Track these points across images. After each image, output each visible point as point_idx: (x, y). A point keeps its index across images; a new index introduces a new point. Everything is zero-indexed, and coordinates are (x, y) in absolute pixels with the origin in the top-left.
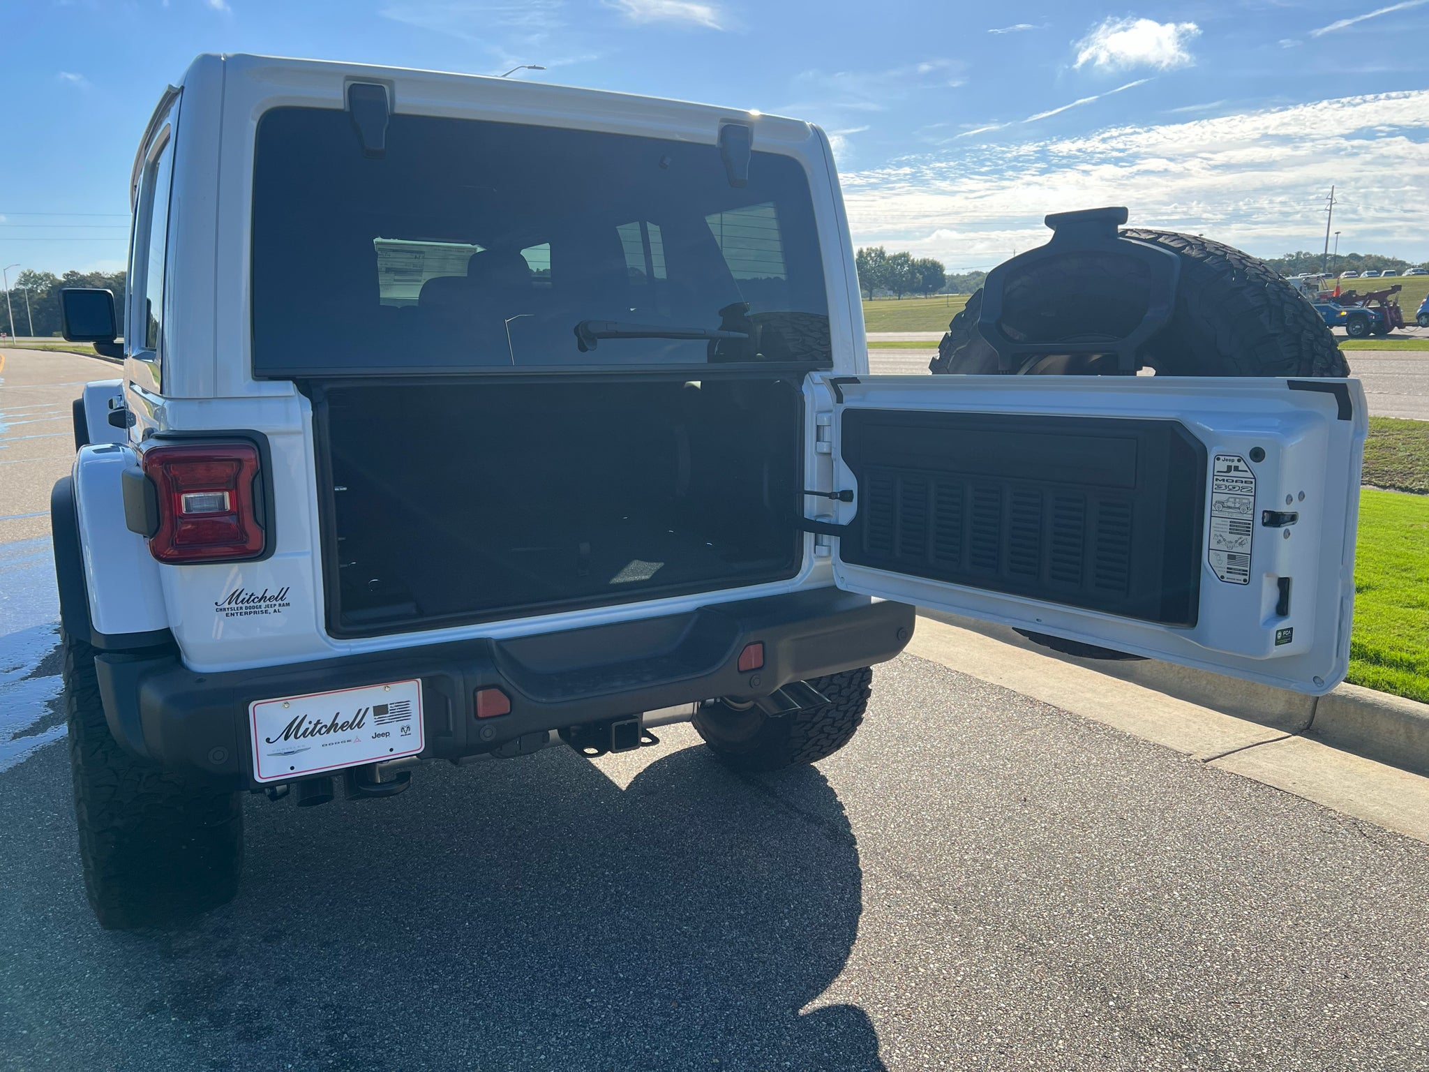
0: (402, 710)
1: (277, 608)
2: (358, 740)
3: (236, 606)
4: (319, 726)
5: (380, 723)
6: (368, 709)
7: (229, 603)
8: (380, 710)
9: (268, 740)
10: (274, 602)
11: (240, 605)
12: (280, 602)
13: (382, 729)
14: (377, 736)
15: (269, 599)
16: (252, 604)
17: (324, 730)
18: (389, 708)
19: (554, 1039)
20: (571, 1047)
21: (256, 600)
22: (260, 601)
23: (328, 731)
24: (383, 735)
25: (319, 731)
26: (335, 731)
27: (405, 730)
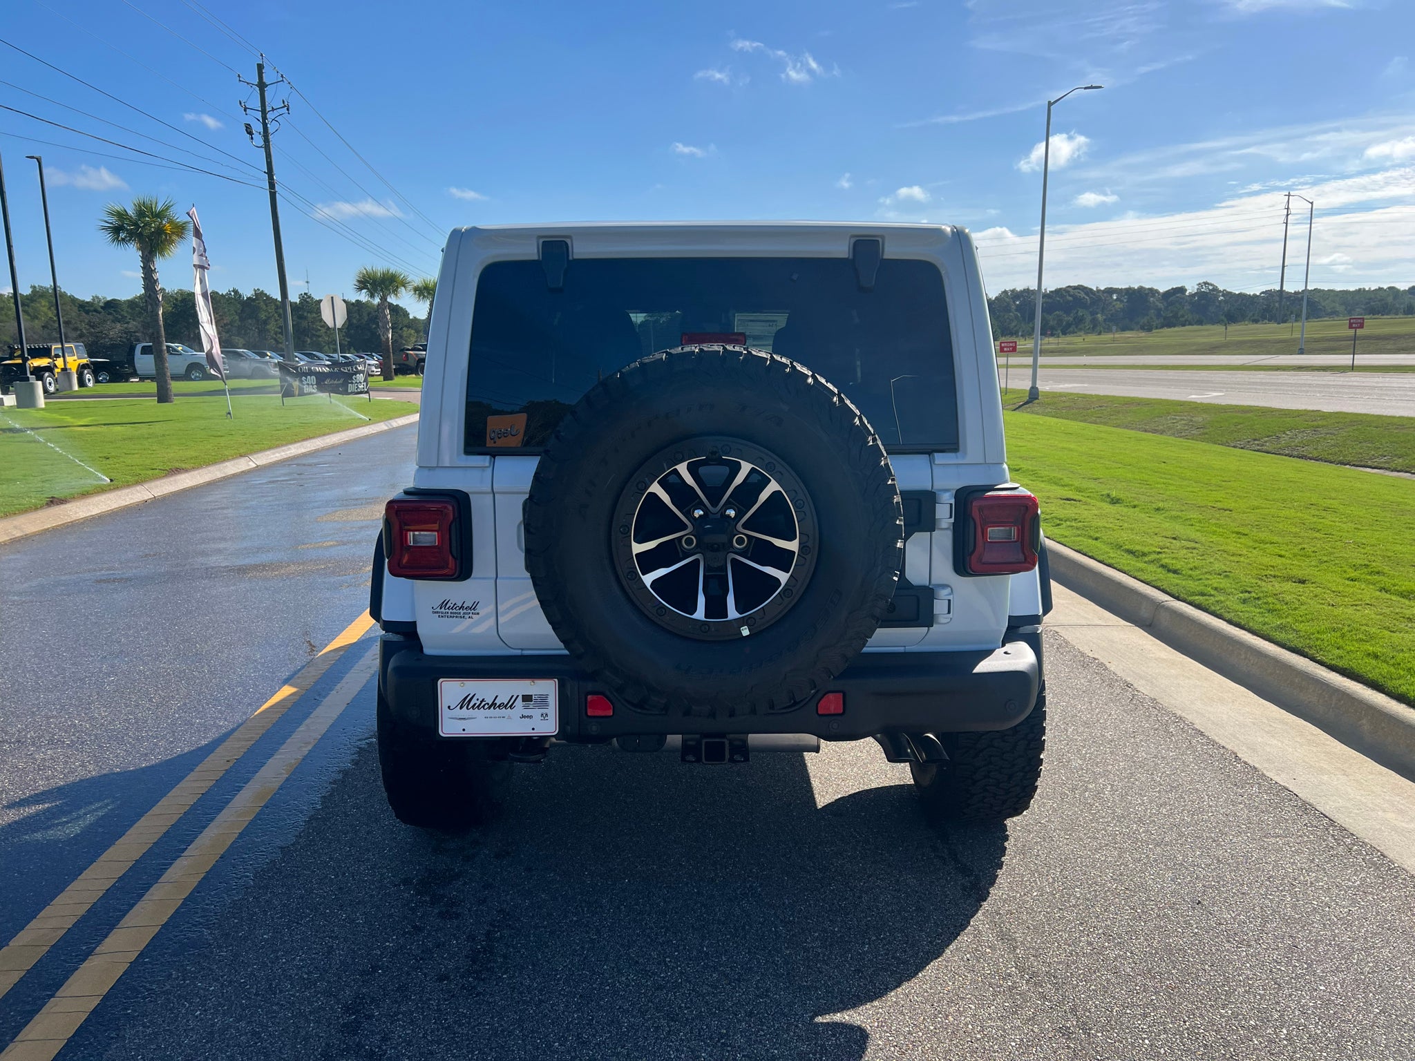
0: (543, 701)
1: (471, 615)
2: (509, 718)
3: (444, 611)
4: (483, 703)
5: (526, 708)
6: (518, 696)
7: (441, 608)
8: (527, 698)
9: (449, 707)
10: (469, 611)
11: (447, 611)
12: (473, 611)
13: (527, 712)
14: (523, 717)
15: (466, 609)
16: (454, 611)
17: (486, 706)
18: (533, 698)
19: (624, 979)
20: (631, 988)
21: (458, 608)
22: (460, 609)
23: (489, 708)
24: (528, 717)
25: (483, 707)
26: (494, 709)
27: (544, 716)
